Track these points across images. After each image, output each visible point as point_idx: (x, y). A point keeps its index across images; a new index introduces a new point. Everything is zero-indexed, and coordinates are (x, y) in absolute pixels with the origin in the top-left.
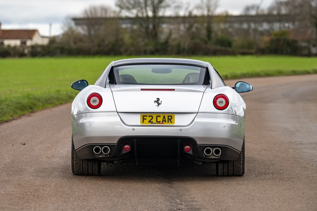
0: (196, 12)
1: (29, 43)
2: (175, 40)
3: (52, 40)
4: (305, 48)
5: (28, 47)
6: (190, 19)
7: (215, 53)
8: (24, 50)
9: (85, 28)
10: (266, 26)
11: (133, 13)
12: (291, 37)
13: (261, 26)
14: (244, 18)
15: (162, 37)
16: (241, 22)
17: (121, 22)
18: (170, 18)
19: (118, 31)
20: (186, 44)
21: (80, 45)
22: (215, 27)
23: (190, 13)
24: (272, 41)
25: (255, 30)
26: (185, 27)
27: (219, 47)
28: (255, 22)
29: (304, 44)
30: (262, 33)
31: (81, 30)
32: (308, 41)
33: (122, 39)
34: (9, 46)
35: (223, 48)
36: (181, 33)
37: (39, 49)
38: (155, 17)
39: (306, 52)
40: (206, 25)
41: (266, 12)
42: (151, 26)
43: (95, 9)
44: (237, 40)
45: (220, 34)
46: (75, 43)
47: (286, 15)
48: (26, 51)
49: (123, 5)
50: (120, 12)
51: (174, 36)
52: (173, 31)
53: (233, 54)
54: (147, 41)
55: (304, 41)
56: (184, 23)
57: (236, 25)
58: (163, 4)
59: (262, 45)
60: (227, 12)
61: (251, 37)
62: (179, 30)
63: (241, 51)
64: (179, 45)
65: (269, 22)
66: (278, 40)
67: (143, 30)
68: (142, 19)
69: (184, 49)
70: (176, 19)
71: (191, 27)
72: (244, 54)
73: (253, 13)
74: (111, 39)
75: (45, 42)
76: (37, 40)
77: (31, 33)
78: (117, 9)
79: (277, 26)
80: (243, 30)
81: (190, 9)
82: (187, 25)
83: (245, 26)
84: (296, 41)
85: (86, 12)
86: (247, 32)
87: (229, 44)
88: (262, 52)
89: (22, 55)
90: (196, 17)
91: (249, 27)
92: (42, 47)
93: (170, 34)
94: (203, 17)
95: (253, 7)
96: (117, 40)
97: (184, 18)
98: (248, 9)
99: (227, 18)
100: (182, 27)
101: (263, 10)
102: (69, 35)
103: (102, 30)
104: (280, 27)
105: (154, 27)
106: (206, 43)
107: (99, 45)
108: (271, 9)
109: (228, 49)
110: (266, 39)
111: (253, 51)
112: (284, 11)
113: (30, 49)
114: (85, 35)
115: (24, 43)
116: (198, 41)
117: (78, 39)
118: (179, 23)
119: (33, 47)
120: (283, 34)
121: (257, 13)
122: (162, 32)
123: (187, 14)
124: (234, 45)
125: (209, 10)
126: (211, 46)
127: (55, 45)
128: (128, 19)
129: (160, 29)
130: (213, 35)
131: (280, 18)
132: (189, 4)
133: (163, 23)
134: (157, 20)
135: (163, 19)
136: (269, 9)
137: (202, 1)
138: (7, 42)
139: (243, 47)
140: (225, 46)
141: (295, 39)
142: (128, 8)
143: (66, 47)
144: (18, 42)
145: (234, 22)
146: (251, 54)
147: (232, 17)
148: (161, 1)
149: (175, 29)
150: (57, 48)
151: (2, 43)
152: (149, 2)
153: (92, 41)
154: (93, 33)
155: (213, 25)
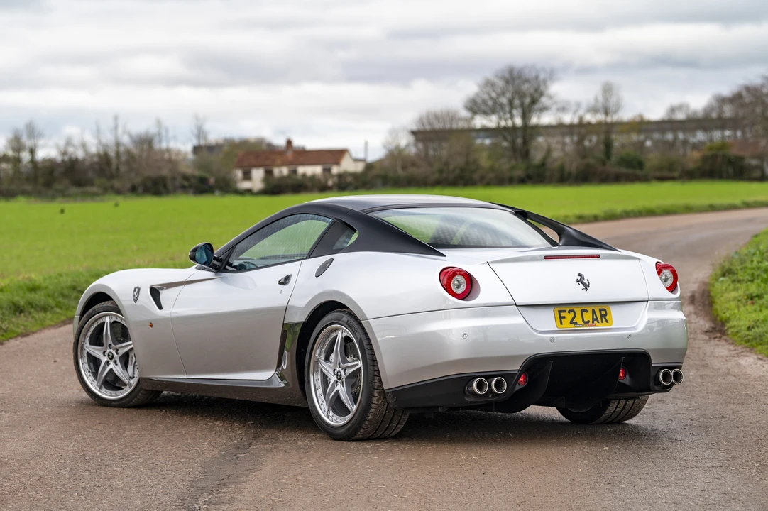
0: (590, 118)
1: (335, 170)
2: (555, 160)
3: (369, 167)
4: (756, 167)
5: (332, 176)
6: (581, 129)
7: (617, 179)
8: (327, 181)
10: (701, 136)
11: (491, 121)
12: (734, 152)
13: (694, 136)
14: (666, 125)
15: (537, 157)
16: (663, 131)
17: (474, 134)
18: (548, 128)
19: (469, 149)
20: (573, 166)
21: (413, 171)
22: (618, 140)
23: (581, 119)
24: (705, 159)
25: (685, 142)
26: (572, 140)
27: (623, 170)
28: (684, 130)
29: (754, 162)
30: (695, 147)
32: (760, 157)
33: (475, 161)
34: (304, 175)
35: (630, 171)
36: (567, 149)
37: (349, 179)
38: (526, 127)
39: (757, 174)
40: (603, 137)
41: (700, 115)
42: (519, 141)
44: (653, 159)
45: (628, 150)
46: (404, 168)
47: (730, 119)
48: (330, 183)
49: (475, 108)
50: (472, 118)
51: (556, 154)
52: (554, 146)
53: (645, 179)
54: (513, 162)
55: (753, 157)
56: (571, 134)
57: (657, 136)
58: (537, 106)
59: (691, 166)
60: (641, 116)
61: (678, 154)
62: (564, 144)
63: (658, 174)
64: (562, 168)
65: (705, 129)
66: (714, 157)
67: (508, 147)
68: (506, 129)
69: (570, 174)
70: (561, 129)
71: (582, 140)
72: (662, 179)
73: (680, 116)
74: (460, 161)
75: (359, 168)
76: (347, 166)
77: (337, 155)
78: (468, 114)
79: (717, 135)
80: (667, 141)
81: (581, 112)
82: (576, 138)
83: (670, 136)
84: (741, 158)
85: (421, 121)
86: (671, 145)
87: (640, 165)
88: (690, 175)
89: (323, 188)
90: (589, 124)
91: (676, 138)
92: (354, 175)
93: (549, 151)
94: (599, 124)
95: (680, 107)
96: (467, 163)
97: (571, 126)
98: (673, 110)
99: (641, 126)
100: (568, 140)
101: (695, 113)
102: (395, 155)
103: (445, 150)
104: (723, 137)
105: (525, 142)
106: (604, 164)
107: (441, 171)
108: (708, 111)
109: (638, 172)
110: (696, 155)
111: (676, 174)
112: (728, 111)
113: (336, 179)
115: (327, 171)
116: (591, 161)
117: (409, 163)
118: (563, 135)
119: (341, 176)
120: (723, 146)
121: (688, 115)
122: (536, 148)
123: (576, 121)
124: (648, 165)
125: (607, 115)
126: (612, 168)
127: (374, 172)
128: (486, 131)
129: (534, 143)
130: (614, 151)
131: (722, 123)
132: (579, 104)
133: (539, 134)
134: (529, 132)
135: (538, 130)
136: (705, 110)
137: (596, 100)
138: (301, 170)
139: (661, 169)
140: (633, 167)
141: (741, 153)
142: (485, 113)
143: (391, 174)
144: (318, 170)
145: (652, 131)
146: (672, 179)
147: (649, 123)
148: (534, 102)
149: (557, 143)
150: (378, 176)
151: (295, 172)
152: (517, 102)
153: (431, 165)
154: (431, 152)
155: (613, 136)
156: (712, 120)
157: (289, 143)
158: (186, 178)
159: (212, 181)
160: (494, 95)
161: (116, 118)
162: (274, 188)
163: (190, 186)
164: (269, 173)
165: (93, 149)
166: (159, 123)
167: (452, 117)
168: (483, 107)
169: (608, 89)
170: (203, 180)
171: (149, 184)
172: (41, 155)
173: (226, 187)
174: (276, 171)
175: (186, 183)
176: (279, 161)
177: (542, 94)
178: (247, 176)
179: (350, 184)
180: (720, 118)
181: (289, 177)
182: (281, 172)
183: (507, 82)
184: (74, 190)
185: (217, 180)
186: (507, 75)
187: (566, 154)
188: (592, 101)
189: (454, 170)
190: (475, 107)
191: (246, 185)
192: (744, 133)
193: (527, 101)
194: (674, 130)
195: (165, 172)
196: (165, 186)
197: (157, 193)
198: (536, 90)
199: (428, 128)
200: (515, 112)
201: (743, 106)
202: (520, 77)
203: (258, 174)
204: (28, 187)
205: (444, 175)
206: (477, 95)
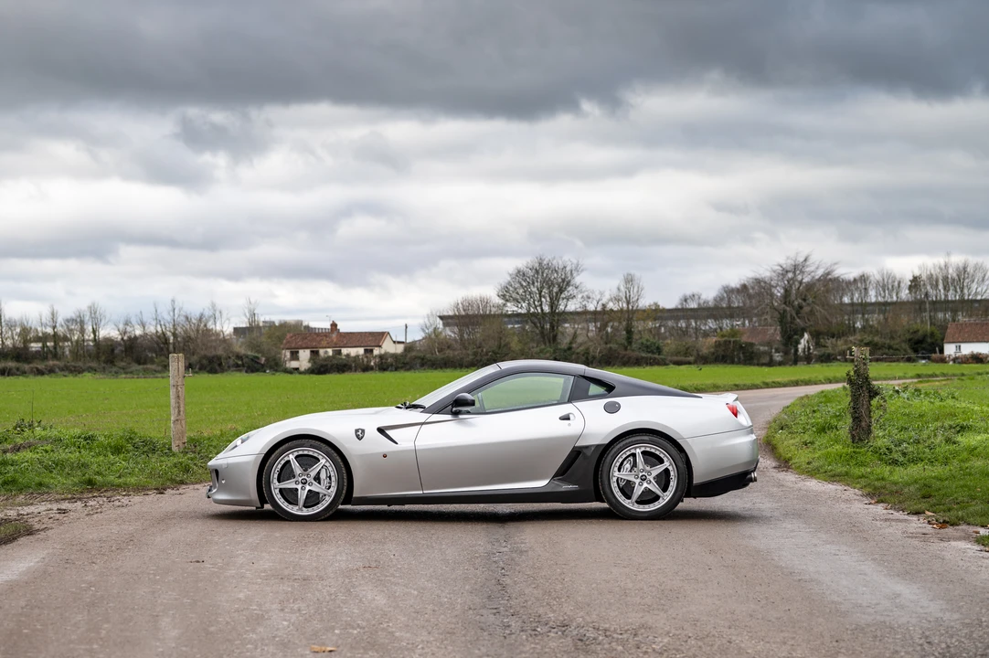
0: (611, 305)
1: (376, 352)
2: (581, 345)
3: (409, 348)
4: (765, 353)
5: (375, 357)
6: (602, 316)
7: (638, 362)
8: (369, 361)
9: (456, 329)
10: (711, 324)
11: (522, 308)
12: (745, 339)
13: (705, 323)
14: (680, 313)
15: (564, 342)
16: (677, 319)
17: (506, 319)
18: (575, 313)
19: (501, 334)
20: (597, 350)
21: (449, 353)
22: (639, 326)
23: (604, 306)
24: (718, 345)
25: (697, 329)
26: (596, 327)
27: (644, 355)
28: (696, 319)
29: (763, 348)
30: (706, 334)
31: (450, 333)
32: (769, 344)
34: (348, 355)
35: (650, 356)
36: (590, 334)
37: (390, 360)
38: (553, 313)
39: (766, 360)
40: (624, 323)
41: (711, 304)
42: (548, 326)
43: (469, 304)
44: (670, 345)
45: (646, 336)
46: (441, 350)
47: (738, 309)
48: (372, 363)
50: (504, 305)
51: (580, 340)
52: (579, 332)
53: (663, 363)
54: (543, 347)
55: (763, 345)
56: (595, 320)
57: (670, 323)
58: (563, 296)
59: (705, 351)
60: (656, 304)
61: (690, 341)
62: (588, 330)
63: (675, 358)
64: (587, 352)
65: (715, 318)
66: (727, 343)
67: (538, 332)
68: (534, 314)
69: (594, 357)
70: (583, 315)
71: (604, 326)
72: (679, 363)
73: (693, 305)
74: (493, 344)
75: (400, 349)
76: (388, 347)
77: (379, 337)
78: (501, 301)
79: (726, 323)
80: (681, 328)
81: (604, 301)
82: (599, 324)
83: (682, 324)
84: (752, 345)
85: (457, 307)
86: (684, 333)
87: (659, 350)
88: (704, 360)
89: (367, 369)
90: (612, 310)
91: (688, 325)
92: (395, 356)
93: (575, 336)
94: (621, 311)
95: (693, 297)
96: (499, 347)
97: (595, 313)
98: (685, 299)
99: (657, 313)
100: (592, 327)
101: (706, 302)
102: (433, 339)
103: (479, 333)
104: (732, 325)
105: (552, 327)
106: (626, 349)
107: (475, 354)
108: (719, 299)
109: (656, 356)
110: (711, 341)
111: (691, 359)
112: (737, 302)
113: (378, 360)
114: (455, 340)
115: (368, 352)
116: (614, 346)
117: (446, 345)
118: (588, 321)
119: (381, 357)
120: (734, 333)
121: (699, 304)
122: (563, 334)
123: (599, 308)
124: (666, 349)
125: (628, 303)
126: (633, 352)
127: (414, 354)
128: (516, 316)
129: (561, 329)
130: (636, 337)
131: (731, 313)
132: (602, 294)
133: (565, 320)
134: (557, 317)
135: (566, 316)
136: (715, 299)
137: (619, 289)
138: (345, 351)
139: (678, 353)
140: (653, 353)
141: (750, 340)
142: (516, 300)
143: (428, 356)
144: (361, 351)
145: (667, 319)
146: (689, 363)
147: (664, 310)
148: (561, 291)
149: (582, 329)
150: (416, 357)
151: (340, 352)
152: (545, 291)
153: (466, 348)
154: (466, 336)
155: (635, 323)
156: (722, 308)
157: (334, 325)
158: (239, 357)
159: (263, 360)
160: (524, 284)
161: (173, 301)
162: (320, 368)
163: (243, 365)
164: (315, 353)
165: (151, 329)
166: (213, 306)
167: (485, 302)
168: (514, 295)
169: (629, 280)
170: (255, 360)
171: (205, 362)
172: (102, 333)
173: (275, 366)
174: (322, 352)
175: (240, 363)
176: (324, 343)
177: (568, 284)
178: (295, 356)
179: (392, 365)
180: (729, 307)
181: (333, 357)
182: (326, 352)
183: (537, 272)
184: (135, 367)
185: (267, 360)
186: (537, 265)
187: (590, 340)
188: (615, 292)
189: (487, 354)
190: (506, 295)
191: (294, 364)
192: (750, 321)
193: (555, 290)
194: (687, 318)
195: (220, 352)
196: (220, 365)
197: (213, 371)
198: (563, 280)
199: (463, 313)
200: (543, 299)
201: (750, 297)
202: (548, 268)
203: (305, 355)
204: (94, 364)
205: (479, 358)
206: (509, 283)
